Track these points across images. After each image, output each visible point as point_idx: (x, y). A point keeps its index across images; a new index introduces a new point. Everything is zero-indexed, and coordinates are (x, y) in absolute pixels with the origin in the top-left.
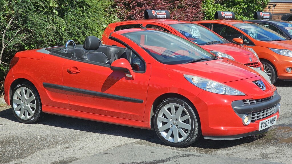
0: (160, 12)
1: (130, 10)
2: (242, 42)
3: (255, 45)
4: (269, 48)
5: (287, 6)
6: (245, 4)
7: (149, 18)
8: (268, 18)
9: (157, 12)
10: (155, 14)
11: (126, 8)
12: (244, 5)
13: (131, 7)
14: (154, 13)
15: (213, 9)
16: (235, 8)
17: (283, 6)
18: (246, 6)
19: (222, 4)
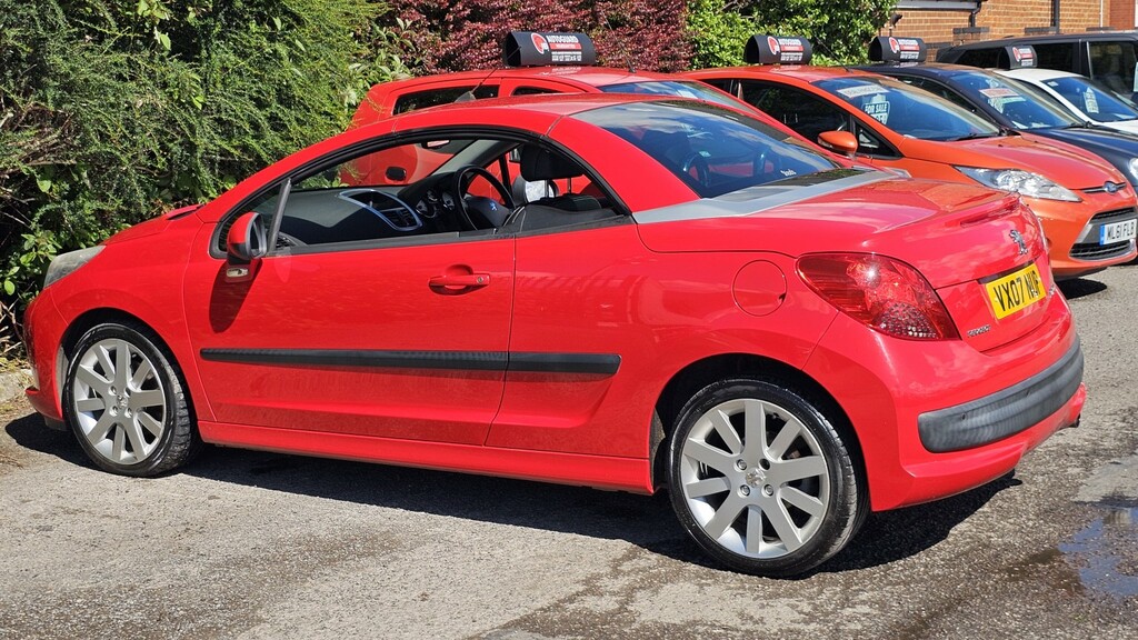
0: (560, 38)
1: (447, 35)
2: (852, 144)
3: (903, 156)
4: (954, 166)
5: (932, 21)
6: (822, 13)
7: (523, 63)
8: (913, 57)
9: (551, 39)
10: (545, 46)
11: (432, 28)
12: (817, 17)
13: (448, 23)
14: (542, 43)
15: (720, 31)
16: (789, 26)
17: (920, 21)
18: (826, 19)
19: (746, 12)
